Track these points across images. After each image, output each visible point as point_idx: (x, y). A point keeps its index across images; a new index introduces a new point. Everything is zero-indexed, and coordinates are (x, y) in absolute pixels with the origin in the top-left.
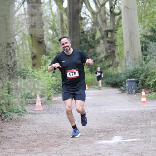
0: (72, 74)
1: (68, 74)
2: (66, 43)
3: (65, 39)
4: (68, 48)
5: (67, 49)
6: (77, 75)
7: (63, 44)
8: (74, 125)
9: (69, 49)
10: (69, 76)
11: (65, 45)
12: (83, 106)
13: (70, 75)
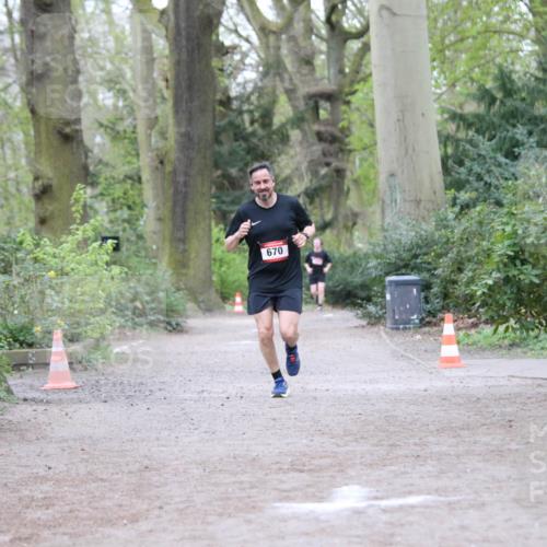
0: (273, 251)
1: (264, 251)
2: (265, 181)
3: (265, 171)
4: (267, 194)
5: (264, 196)
6: (285, 253)
7: (259, 183)
8: (276, 370)
9: (270, 195)
10: (265, 257)
11: (263, 186)
12: (296, 326)
13: (269, 253)
